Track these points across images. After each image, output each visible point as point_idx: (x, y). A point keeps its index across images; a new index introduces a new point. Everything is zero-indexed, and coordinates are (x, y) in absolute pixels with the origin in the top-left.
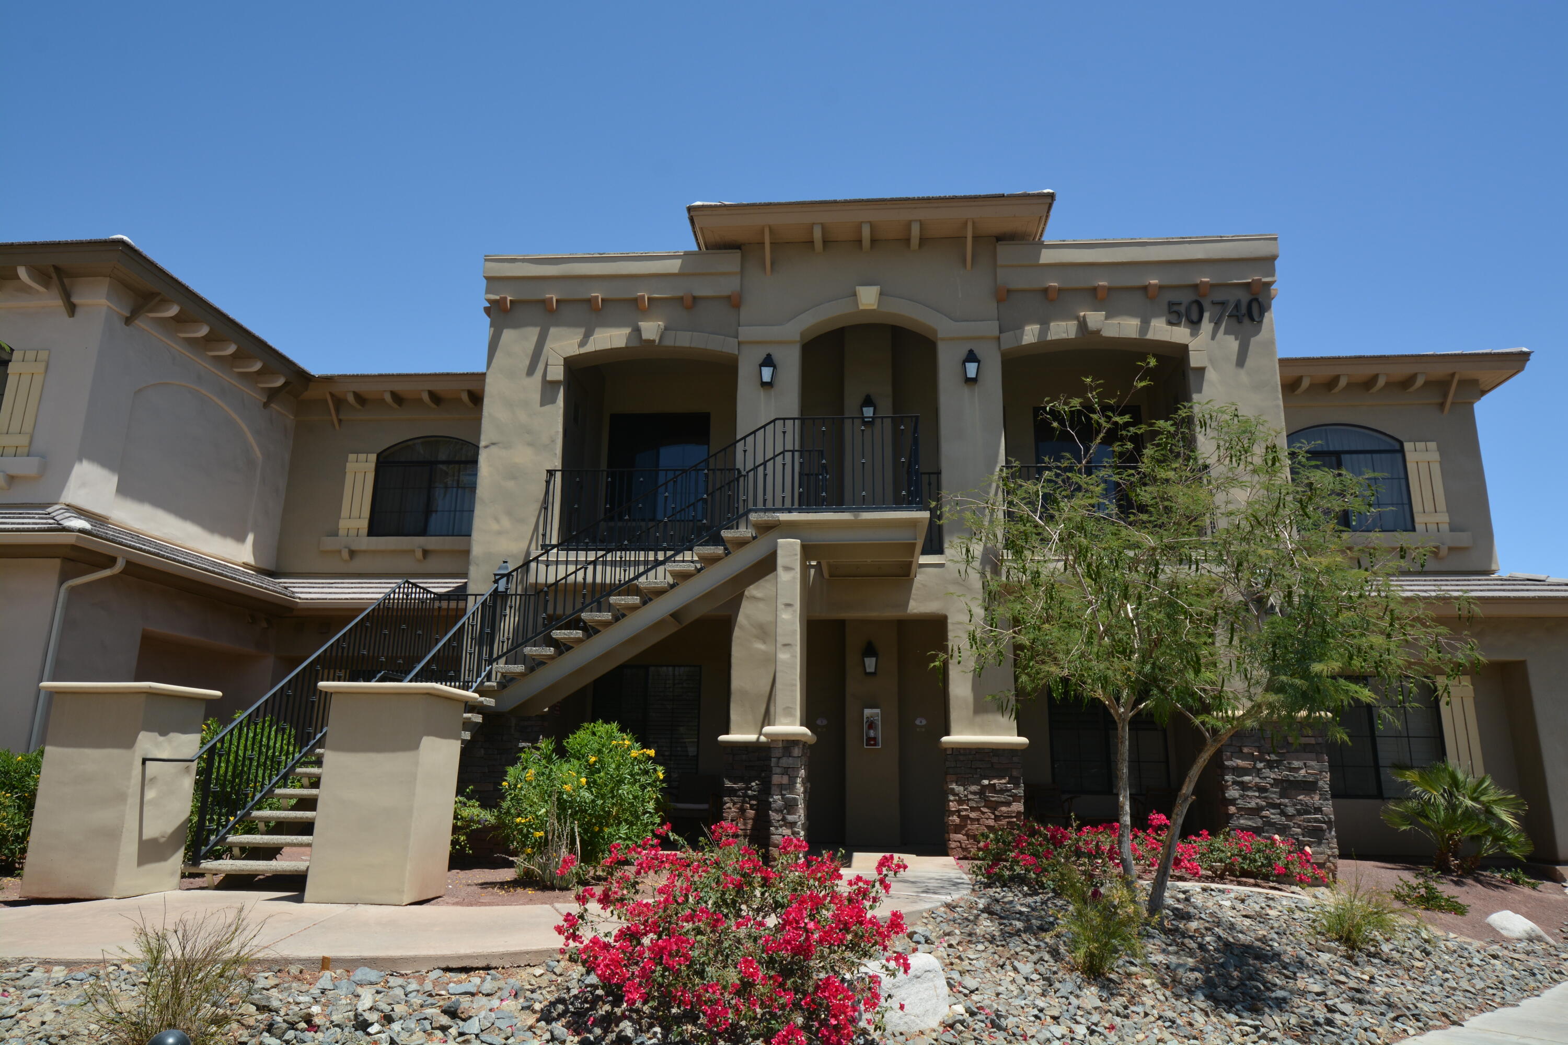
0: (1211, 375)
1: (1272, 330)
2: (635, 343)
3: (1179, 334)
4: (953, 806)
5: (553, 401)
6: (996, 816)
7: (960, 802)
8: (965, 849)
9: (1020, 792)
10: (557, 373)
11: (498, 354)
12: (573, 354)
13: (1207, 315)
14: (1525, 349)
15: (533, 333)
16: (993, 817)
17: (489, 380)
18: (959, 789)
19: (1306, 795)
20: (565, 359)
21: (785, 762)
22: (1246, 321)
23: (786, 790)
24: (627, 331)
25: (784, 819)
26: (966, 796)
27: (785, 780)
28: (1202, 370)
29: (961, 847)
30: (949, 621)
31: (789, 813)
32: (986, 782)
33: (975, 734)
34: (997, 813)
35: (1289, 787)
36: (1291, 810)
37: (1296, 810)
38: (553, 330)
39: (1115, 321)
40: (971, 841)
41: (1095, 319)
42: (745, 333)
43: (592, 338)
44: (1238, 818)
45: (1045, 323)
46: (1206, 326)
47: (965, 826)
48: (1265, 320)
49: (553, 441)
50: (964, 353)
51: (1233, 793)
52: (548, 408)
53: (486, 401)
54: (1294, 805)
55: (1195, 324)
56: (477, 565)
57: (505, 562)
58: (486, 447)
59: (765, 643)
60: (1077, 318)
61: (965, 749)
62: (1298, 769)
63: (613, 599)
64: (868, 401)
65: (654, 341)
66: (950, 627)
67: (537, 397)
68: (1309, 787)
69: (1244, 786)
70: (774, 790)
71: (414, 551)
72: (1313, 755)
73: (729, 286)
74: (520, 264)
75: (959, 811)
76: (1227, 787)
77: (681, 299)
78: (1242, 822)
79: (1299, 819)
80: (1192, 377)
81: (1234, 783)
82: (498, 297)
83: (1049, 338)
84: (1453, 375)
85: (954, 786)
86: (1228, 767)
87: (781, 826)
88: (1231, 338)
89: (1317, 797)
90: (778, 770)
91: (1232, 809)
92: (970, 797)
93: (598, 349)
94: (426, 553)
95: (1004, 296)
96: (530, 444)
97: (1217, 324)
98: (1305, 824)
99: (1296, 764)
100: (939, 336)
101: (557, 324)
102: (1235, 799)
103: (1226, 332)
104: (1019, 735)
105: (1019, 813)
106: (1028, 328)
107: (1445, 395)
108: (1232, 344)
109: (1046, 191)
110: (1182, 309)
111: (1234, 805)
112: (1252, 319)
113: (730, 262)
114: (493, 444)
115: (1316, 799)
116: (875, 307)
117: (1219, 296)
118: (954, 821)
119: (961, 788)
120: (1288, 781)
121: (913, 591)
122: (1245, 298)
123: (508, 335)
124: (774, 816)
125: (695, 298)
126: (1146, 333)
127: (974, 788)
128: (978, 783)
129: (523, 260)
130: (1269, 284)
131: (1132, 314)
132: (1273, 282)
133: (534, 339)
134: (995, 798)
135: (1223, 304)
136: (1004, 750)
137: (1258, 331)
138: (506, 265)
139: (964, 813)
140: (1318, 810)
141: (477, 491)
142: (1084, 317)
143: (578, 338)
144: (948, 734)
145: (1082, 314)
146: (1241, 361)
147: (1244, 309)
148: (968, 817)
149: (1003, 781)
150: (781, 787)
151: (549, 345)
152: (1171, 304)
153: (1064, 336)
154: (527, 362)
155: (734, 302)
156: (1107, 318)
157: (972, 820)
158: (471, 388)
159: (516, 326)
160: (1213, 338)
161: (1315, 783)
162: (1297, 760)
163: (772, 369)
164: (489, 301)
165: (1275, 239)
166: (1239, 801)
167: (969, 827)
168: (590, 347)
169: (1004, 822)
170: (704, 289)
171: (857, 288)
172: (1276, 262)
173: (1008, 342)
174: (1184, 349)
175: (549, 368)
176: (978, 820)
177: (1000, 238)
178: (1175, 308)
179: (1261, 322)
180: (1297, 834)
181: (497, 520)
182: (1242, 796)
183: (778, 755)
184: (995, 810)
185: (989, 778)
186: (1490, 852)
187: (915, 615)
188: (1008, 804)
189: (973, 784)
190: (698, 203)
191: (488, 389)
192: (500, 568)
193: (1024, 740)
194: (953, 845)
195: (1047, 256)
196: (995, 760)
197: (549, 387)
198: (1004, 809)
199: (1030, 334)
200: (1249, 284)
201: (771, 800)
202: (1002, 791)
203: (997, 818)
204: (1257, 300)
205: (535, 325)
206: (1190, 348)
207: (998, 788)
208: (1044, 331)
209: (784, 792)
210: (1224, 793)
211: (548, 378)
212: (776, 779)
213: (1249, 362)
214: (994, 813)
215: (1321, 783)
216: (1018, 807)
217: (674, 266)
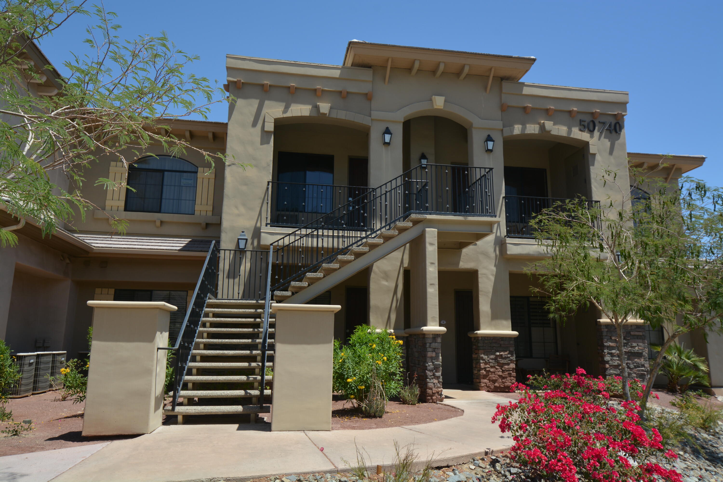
0: (598, 157)
1: (624, 138)
2: (315, 114)
3: (585, 136)
4: (482, 366)
5: (268, 143)
6: (503, 370)
7: (486, 363)
8: (488, 387)
9: (514, 358)
10: (270, 127)
11: (235, 113)
12: (279, 117)
13: (597, 128)
14: (704, 156)
15: (255, 103)
16: (501, 371)
17: (229, 127)
18: (485, 357)
19: (638, 359)
20: (275, 119)
21: (434, 345)
22: (614, 133)
23: (434, 360)
24: (309, 107)
25: (434, 375)
26: (488, 360)
27: (434, 354)
28: (594, 155)
29: (486, 386)
30: (479, 273)
31: (436, 372)
32: (498, 354)
33: (492, 330)
34: (503, 369)
35: (632, 355)
36: (632, 366)
37: (634, 366)
38: (267, 102)
39: (556, 127)
40: (491, 383)
41: (549, 125)
42: (375, 114)
43: (290, 109)
44: (610, 370)
45: (524, 124)
46: (596, 133)
47: (488, 375)
48: (622, 133)
49: (269, 165)
50: (485, 136)
51: (607, 358)
52: (265, 146)
53: (229, 139)
54: (633, 363)
55: (591, 131)
56: (226, 233)
57: (243, 232)
58: (229, 166)
59: (387, 281)
60: (539, 124)
61: (487, 337)
62: (634, 347)
63: (340, 257)
64: (423, 156)
65: (326, 114)
66: (480, 276)
67: (258, 139)
68: (639, 355)
69: (612, 355)
70: (428, 360)
71: (155, 222)
72: (641, 340)
73: (365, 88)
74: (248, 62)
75: (485, 368)
76: (605, 355)
77: (341, 92)
78: (611, 371)
79: (635, 370)
80: (590, 158)
81: (608, 353)
82: (236, 80)
83: (526, 132)
84: (674, 165)
85: (483, 356)
86: (605, 346)
87: (432, 379)
88: (607, 140)
89: (642, 360)
90: (430, 350)
91: (607, 366)
92: (490, 361)
93: (294, 115)
94: (162, 222)
95: (504, 108)
96: (256, 166)
97: (601, 133)
98: (638, 372)
99: (634, 344)
100: (474, 126)
101: (269, 99)
102: (609, 361)
103: (605, 138)
104: (513, 330)
105: (513, 368)
106: (516, 126)
107: (668, 175)
108: (607, 143)
109: (532, 57)
110: (586, 124)
111: (608, 364)
112: (616, 132)
113: (367, 75)
114: (233, 164)
115: (642, 361)
116: (442, 108)
117: (602, 120)
118: (483, 373)
119: (486, 357)
120: (631, 352)
121: (462, 257)
122: (614, 122)
123: (240, 102)
124: (429, 373)
125: (348, 93)
126: (570, 134)
127: (492, 357)
128: (494, 354)
129: (250, 60)
130: (624, 115)
131: (564, 125)
132: (625, 115)
133: (256, 106)
134: (502, 361)
135: (604, 123)
136: (506, 338)
137: (618, 139)
138: (240, 61)
139: (488, 369)
140: (643, 366)
141: (225, 191)
142: (544, 123)
143: (281, 109)
144: (479, 330)
145: (542, 122)
146: (611, 152)
147: (613, 127)
148: (489, 371)
149: (506, 353)
150: (432, 358)
151: (265, 111)
152: (581, 121)
153: (533, 132)
154: (252, 119)
155: (368, 97)
156: (554, 124)
157: (492, 372)
158: (214, 131)
159: (245, 97)
160: (599, 139)
161: (642, 353)
162: (635, 342)
163: (390, 135)
164: (228, 81)
165: (628, 94)
166: (610, 362)
167: (490, 376)
168: (289, 114)
169: (506, 373)
170: (352, 88)
171: (433, 96)
172: (628, 105)
173: (507, 133)
174: (587, 144)
175: (266, 123)
176: (494, 372)
177: (503, 79)
178: (583, 123)
179: (620, 134)
180: (634, 377)
181: (237, 207)
182: (611, 359)
183: (430, 342)
184: (502, 367)
185: (499, 351)
186: (693, 383)
187: (463, 269)
188: (508, 364)
189: (492, 355)
190: (355, 40)
191: (229, 132)
192: (241, 235)
193: (516, 333)
194: (483, 385)
195: (526, 91)
196: (502, 342)
197: (265, 133)
198: (506, 367)
199: (517, 130)
200: (615, 115)
201: (427, 365)
202: (505, 358)
203: (503, 371)
204: (618, 123)
205: (256, 98)
206: (590, 143)
207: (504, 356)
208: (524, 128)
209: (433, 361)
210: (604, 358)
211: (266, 129)
212: (430, 354)
213: (615, 153)
214: (501, 369)
215: (644, 353)
216: (513, 366)
217: (336, 73)
